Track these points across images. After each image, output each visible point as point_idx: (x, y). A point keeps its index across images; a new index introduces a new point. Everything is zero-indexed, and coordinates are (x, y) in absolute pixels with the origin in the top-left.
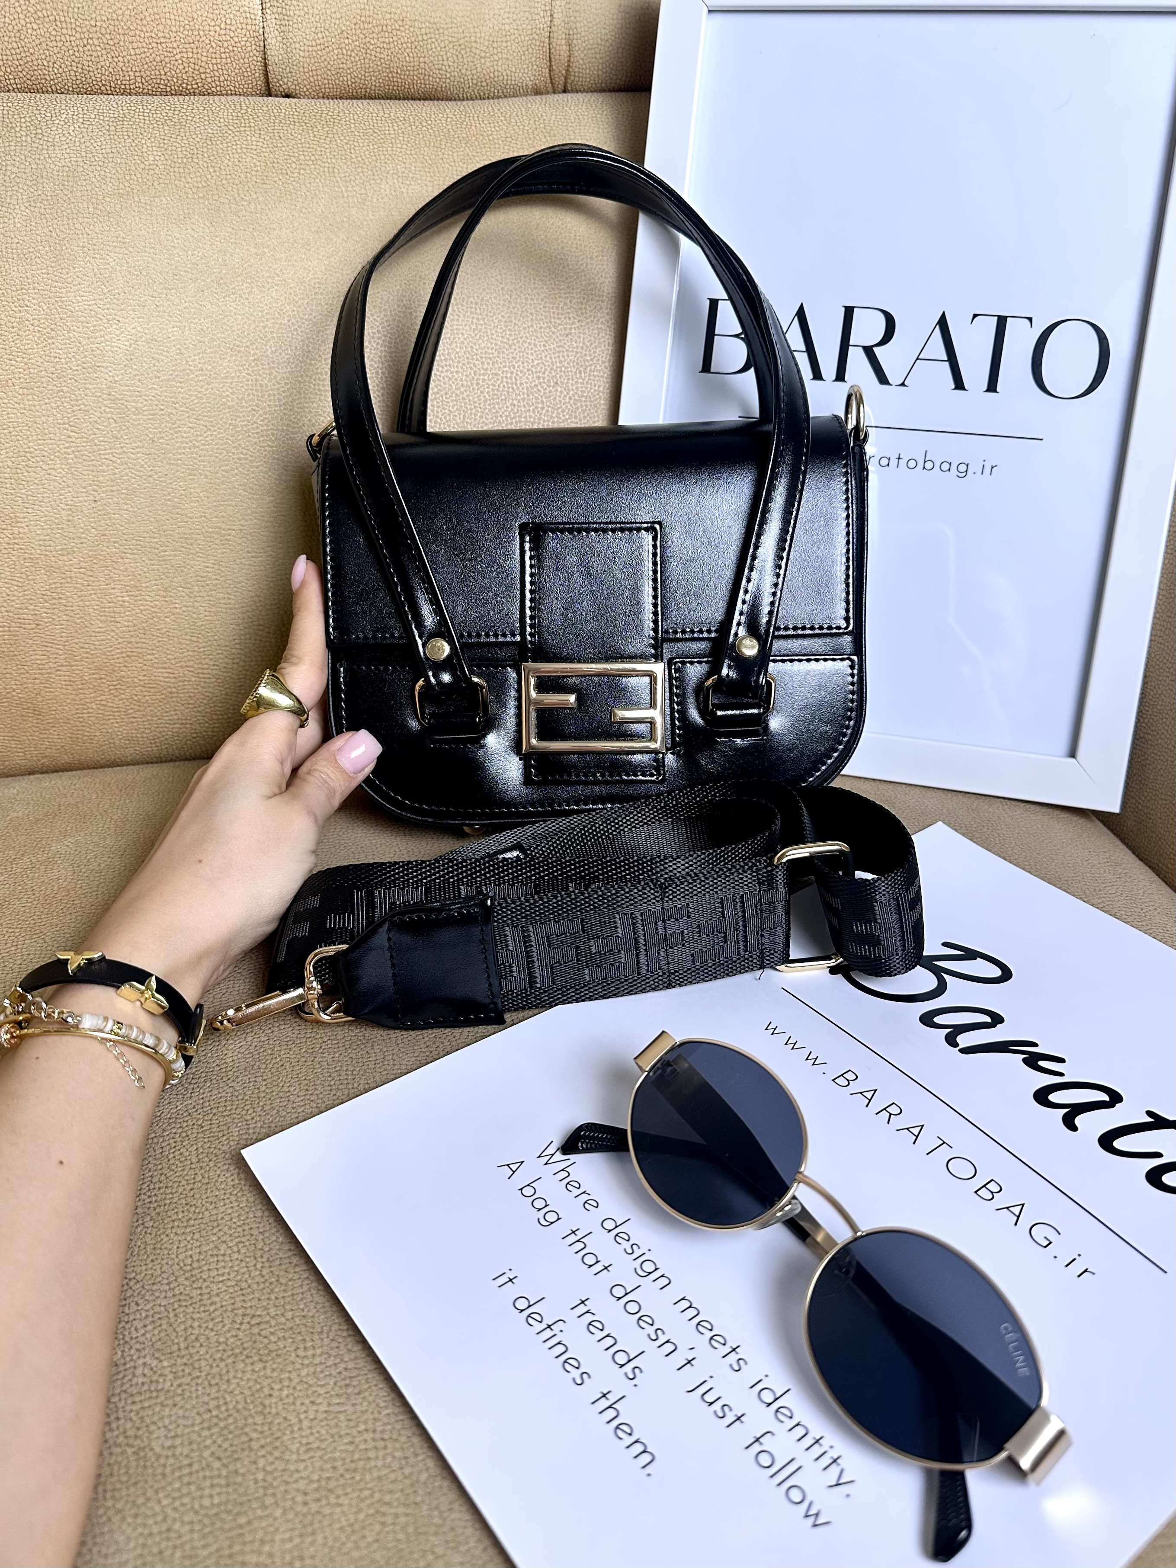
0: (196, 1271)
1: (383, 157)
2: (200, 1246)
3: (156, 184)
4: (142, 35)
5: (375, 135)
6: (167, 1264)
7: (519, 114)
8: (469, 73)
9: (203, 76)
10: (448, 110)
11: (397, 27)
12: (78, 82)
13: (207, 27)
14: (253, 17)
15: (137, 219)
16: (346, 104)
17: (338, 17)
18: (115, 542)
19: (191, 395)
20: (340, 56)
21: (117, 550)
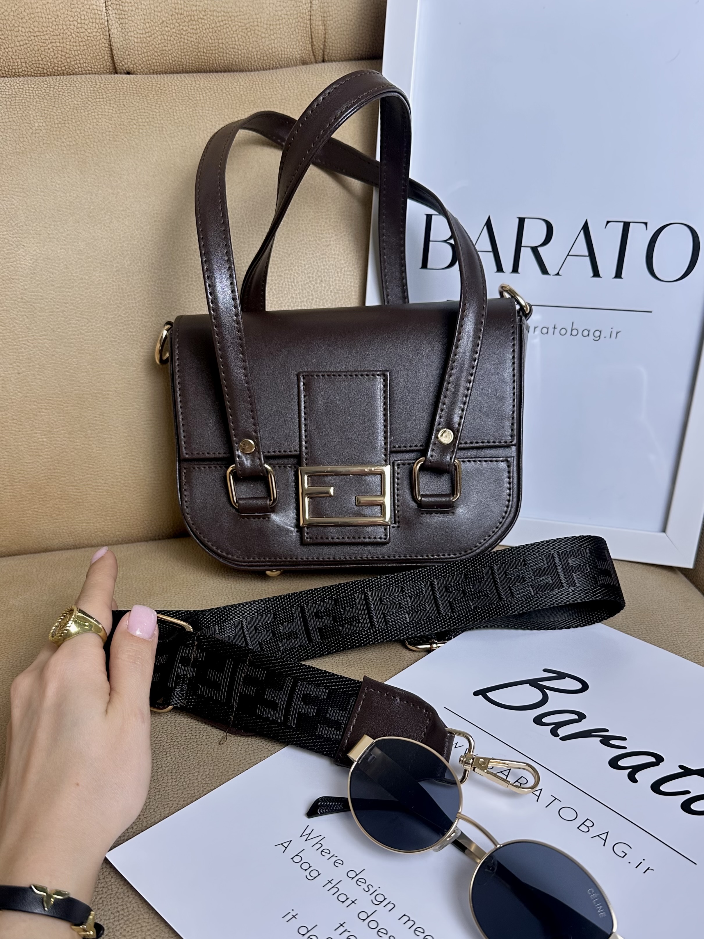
1: (196, 118)
3: (41, 144)
4: (24, 31)
5: (190, 101)
7: (291, 81)
8: (254, 50)
9: (68, 60)
10: (240, 80)
11: (202, 17)
13: (68, 23)
14: (99, 13)
16: (169, 77)
17: (159, 10)
18: (34, 401)
19: (76, 298)
20: (163, 41)
21: (36, 407)
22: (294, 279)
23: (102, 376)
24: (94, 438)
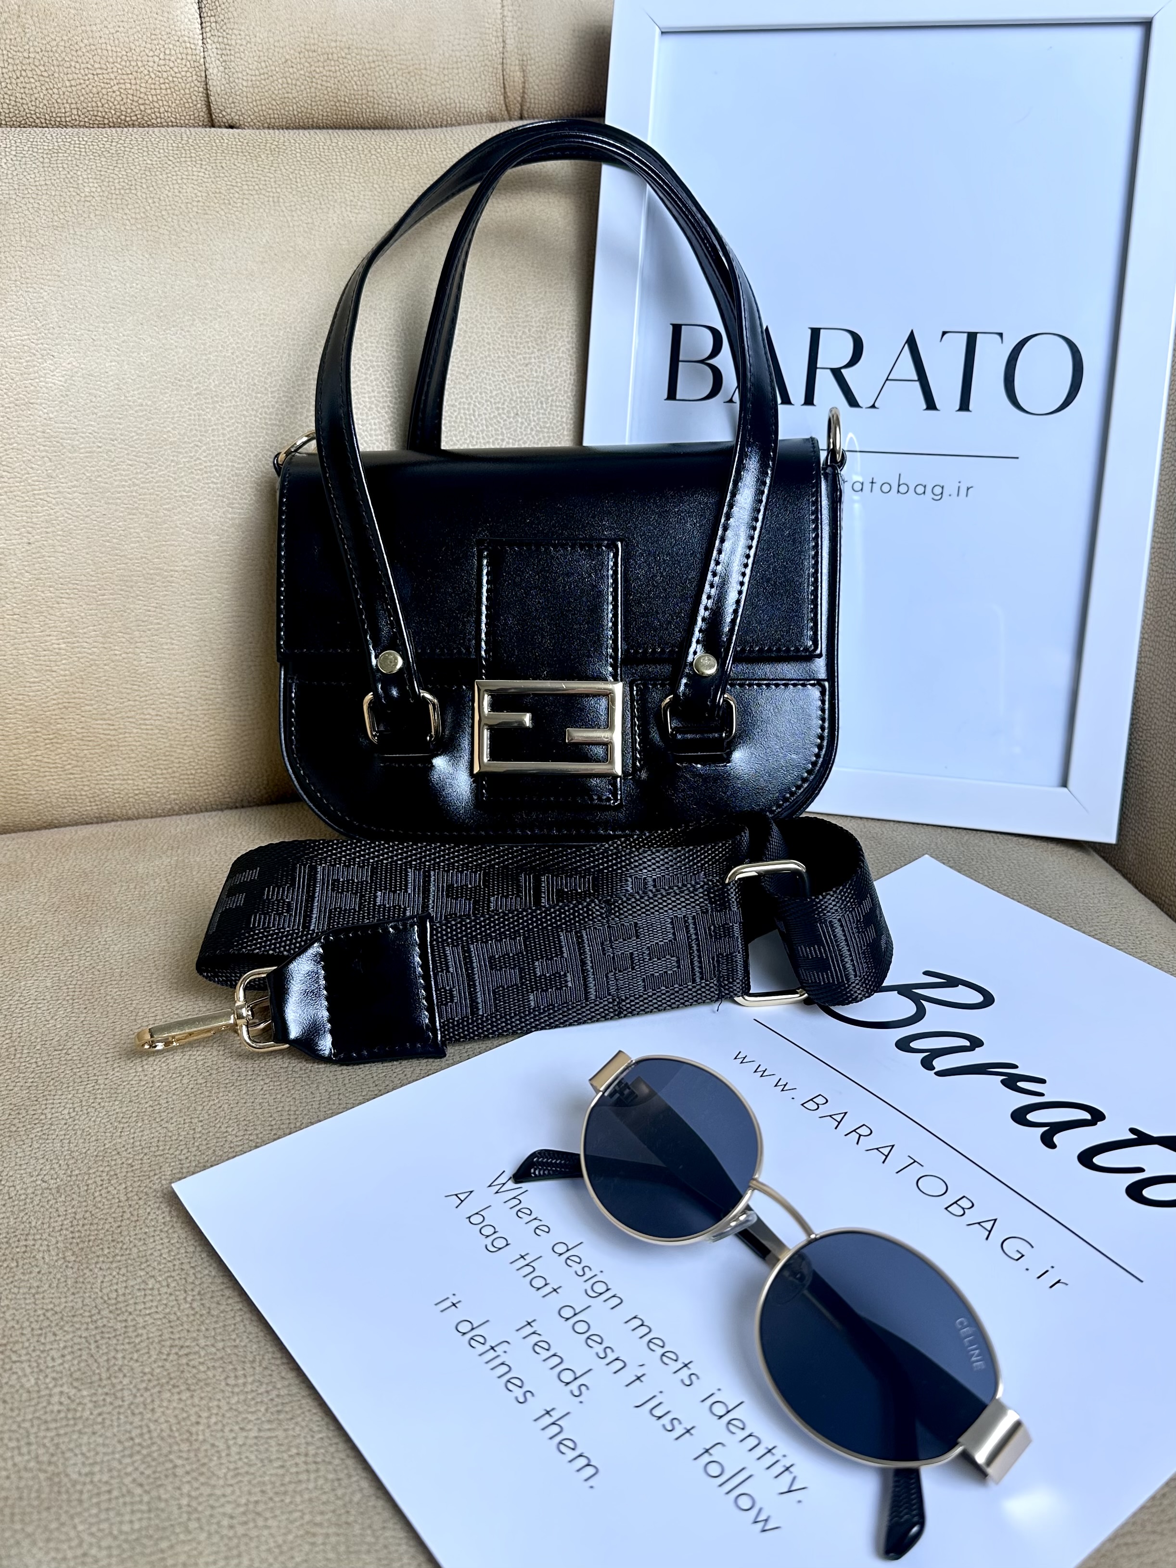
0: (122, 1305)
2: (126, 1281)
3: (92, 216)
4: (78, 66)
5: (322, 163)
6: (90, 1297)
8: (419, 100)
9: (142, 108)
10: (398, 139)
11: (344, 55)
12: (11, 115)
13: (145, 58)
14: (193, 47)
15: (73, 251)
16: (292, 134)
17: (282, 45)
18: (50, 587)
19: (131, 432)
20: (285, 85)
21: (53, 595)
22: (474, 411)
23: (164, 548)
24: (144, 643)
